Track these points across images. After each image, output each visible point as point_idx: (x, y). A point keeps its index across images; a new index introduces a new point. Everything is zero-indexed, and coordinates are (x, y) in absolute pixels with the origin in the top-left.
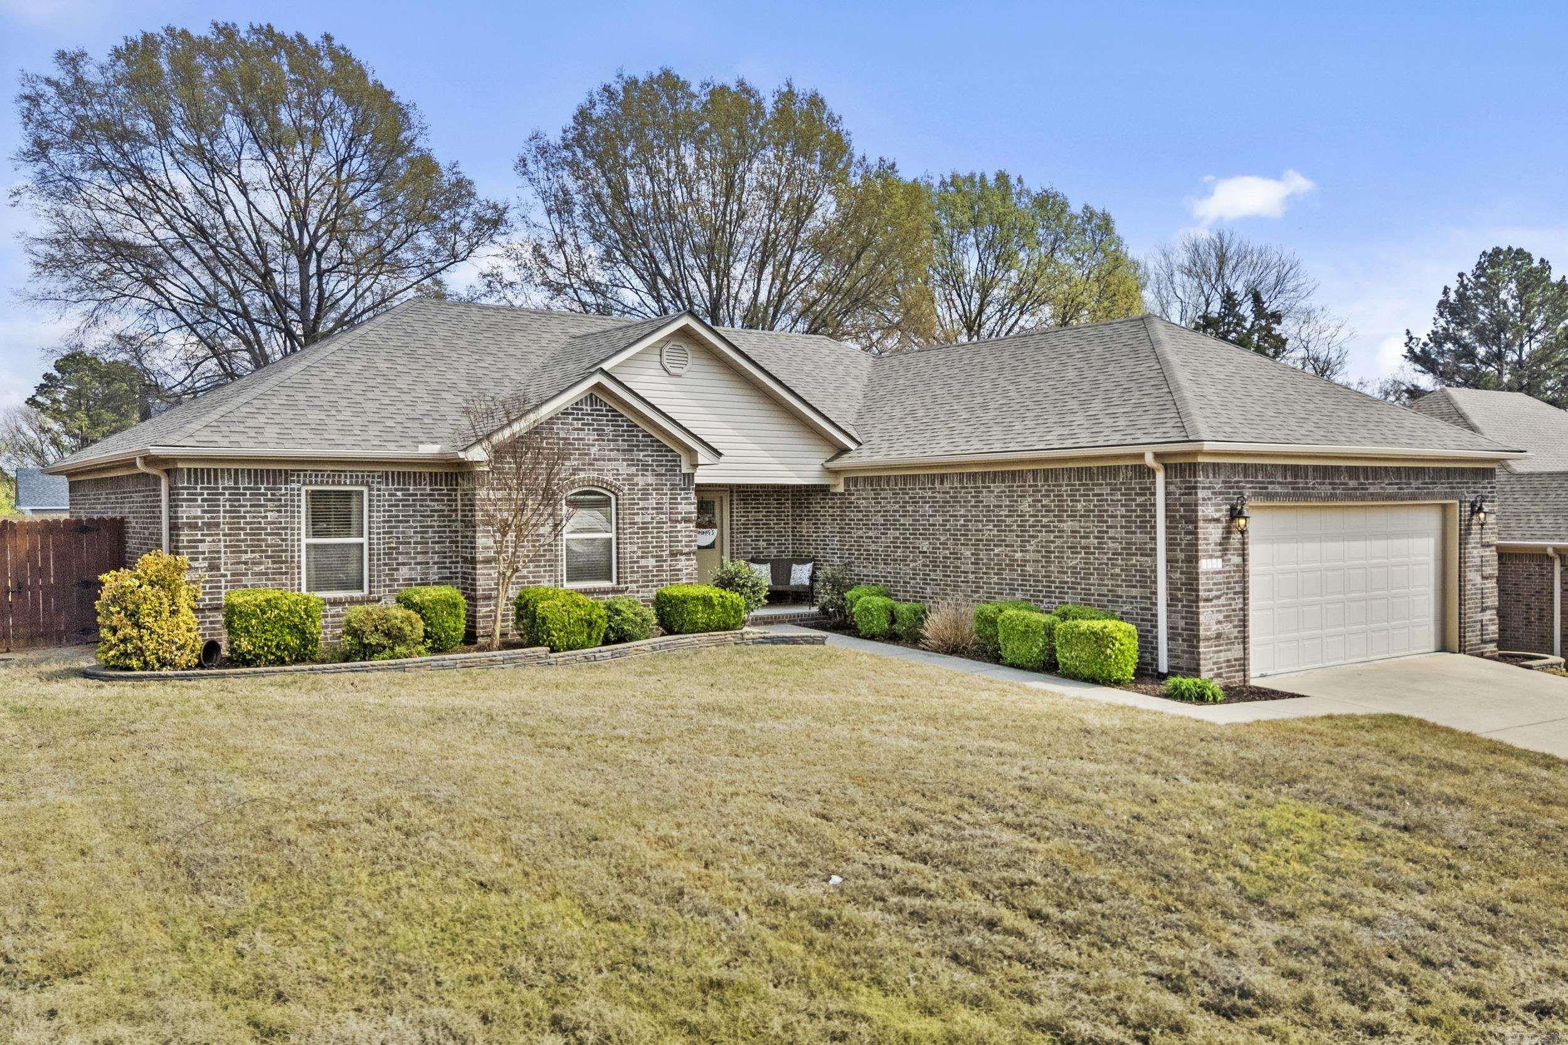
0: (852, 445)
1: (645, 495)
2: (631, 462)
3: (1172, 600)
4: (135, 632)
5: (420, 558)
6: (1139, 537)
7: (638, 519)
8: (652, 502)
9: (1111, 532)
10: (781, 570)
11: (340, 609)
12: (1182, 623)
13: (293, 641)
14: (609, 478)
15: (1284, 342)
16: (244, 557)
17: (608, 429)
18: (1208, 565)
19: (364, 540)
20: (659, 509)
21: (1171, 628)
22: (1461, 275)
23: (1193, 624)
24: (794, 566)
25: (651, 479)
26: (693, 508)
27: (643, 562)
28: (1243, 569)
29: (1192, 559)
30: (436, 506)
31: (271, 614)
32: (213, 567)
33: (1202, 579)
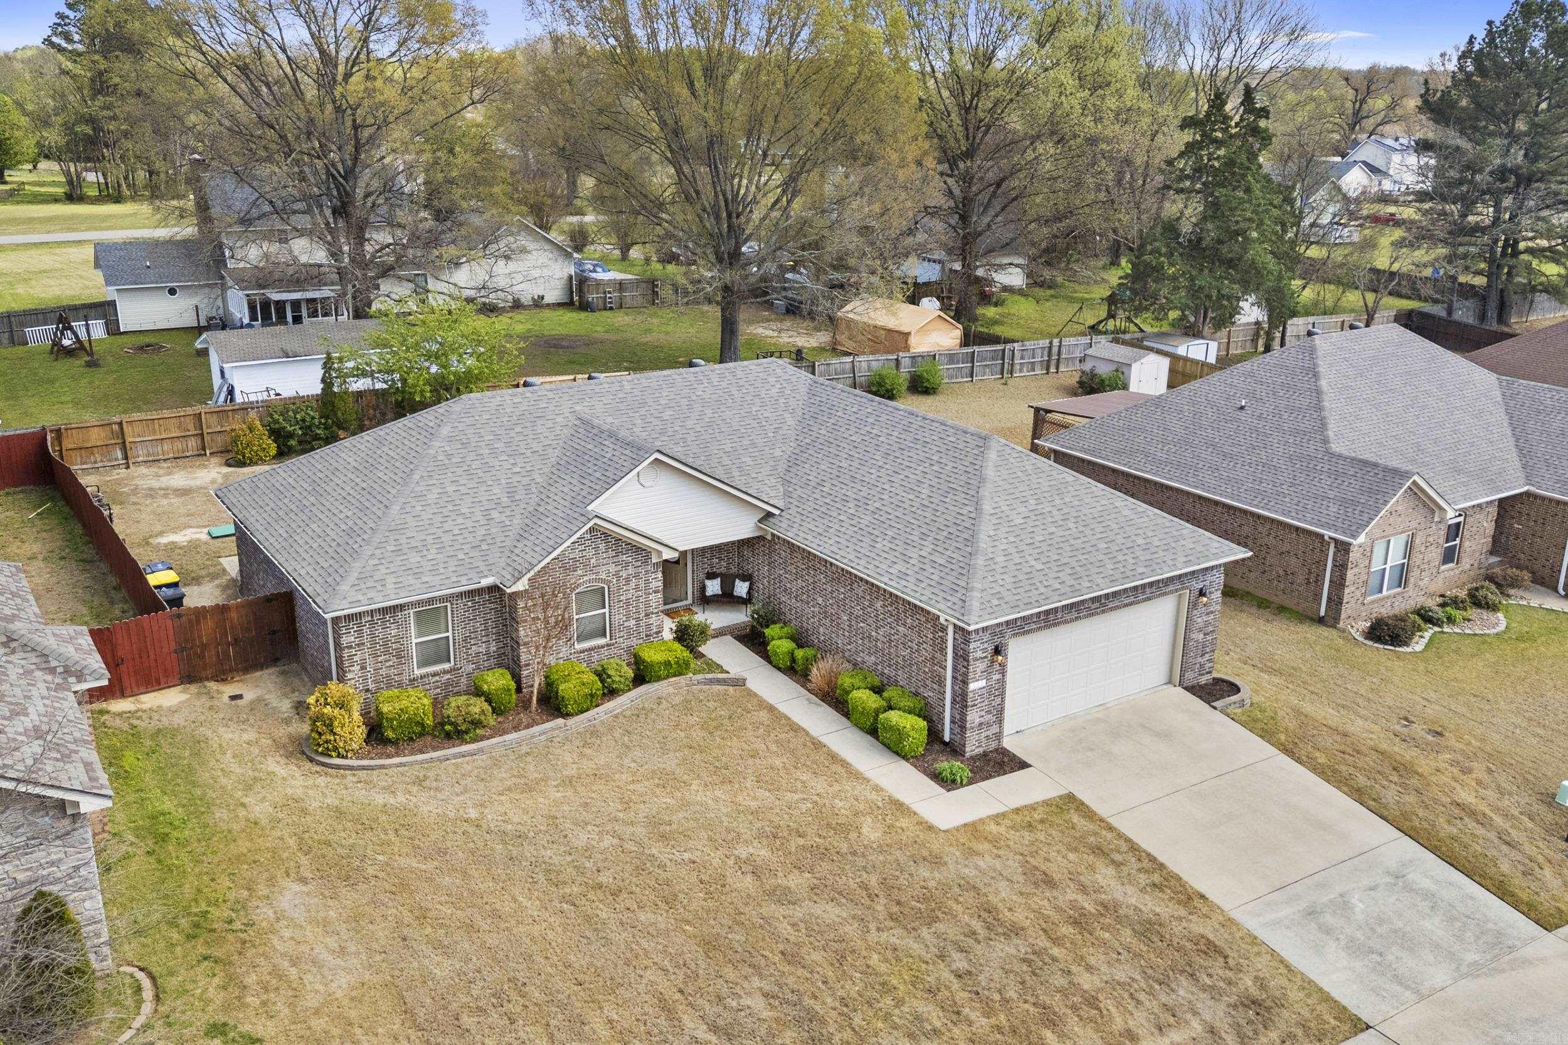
0: (776, 512)
1: (628, 580)
2: (617, 564)
3: (954, 702)
4: (332, 738)
5: (484, 639)
6: (938, 655)
7: (622, 598)
8: (633, 585)
9: (925, 646)
10: (728, 583)
11: (437, 678)
12: (958, 717)
13: (418, 729)
14: (604, 576)
15: (1269, 138)
16: (380, 659)
17: (602, 546)
18: (975, 686)
19: (450, 634)
20: (637, 589)
21: (952, 716)
22: (1490, 23)
23: (963, 720)
24: (737, 581)
25: (631, 570)
26: (660, 584)
27: (626, 624)
28: (1002, 682)
29: (965, 683)
30: (492, 606)
31: (405, 717)
32: (363, 668)
33: (971, 695)
